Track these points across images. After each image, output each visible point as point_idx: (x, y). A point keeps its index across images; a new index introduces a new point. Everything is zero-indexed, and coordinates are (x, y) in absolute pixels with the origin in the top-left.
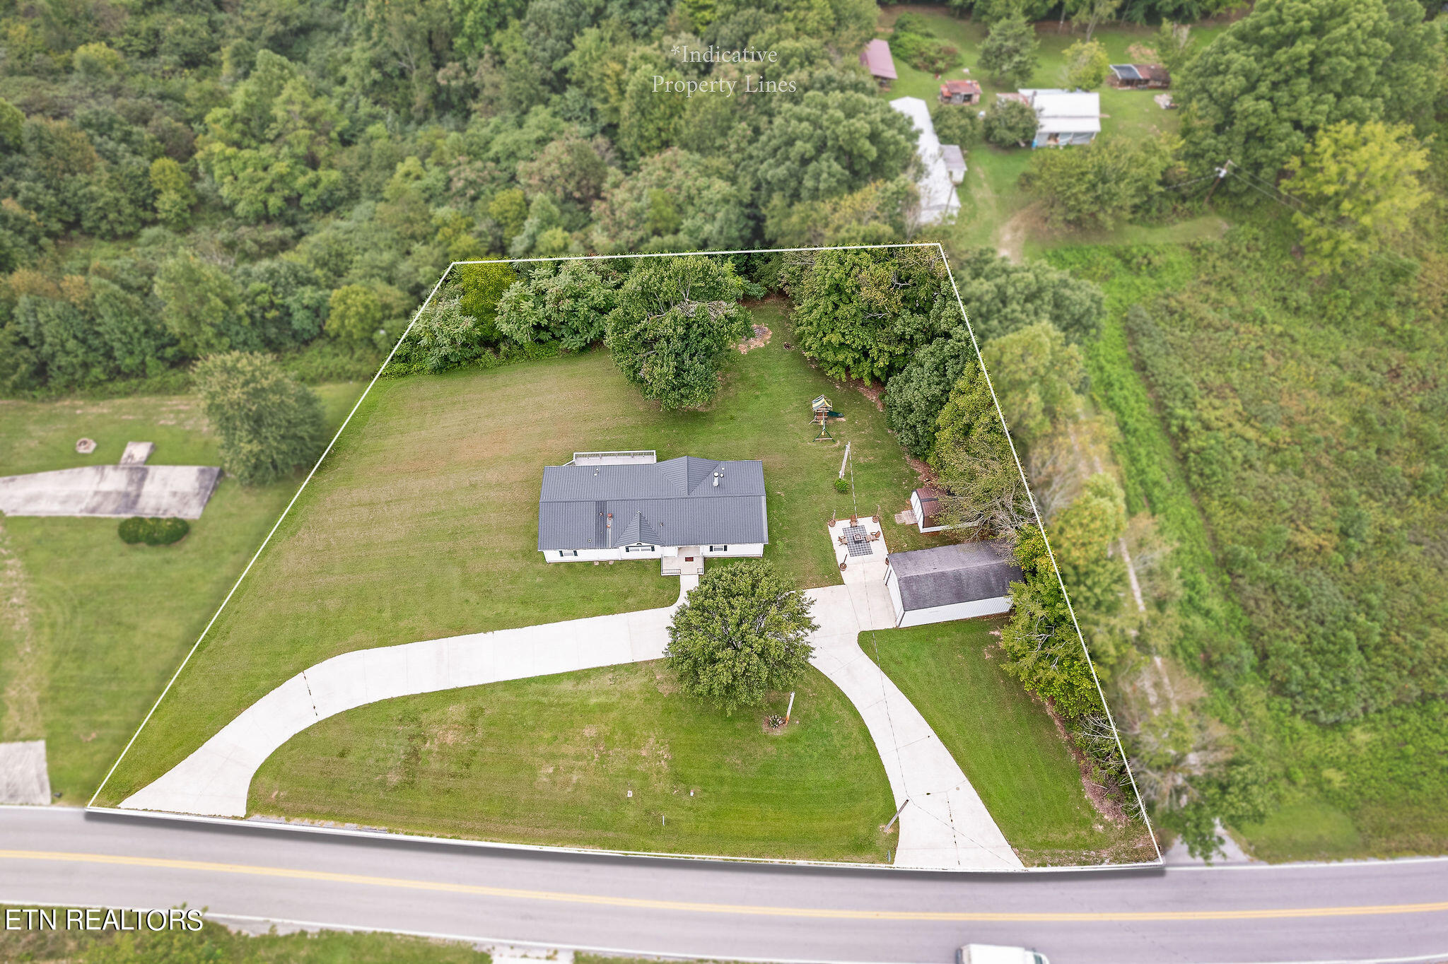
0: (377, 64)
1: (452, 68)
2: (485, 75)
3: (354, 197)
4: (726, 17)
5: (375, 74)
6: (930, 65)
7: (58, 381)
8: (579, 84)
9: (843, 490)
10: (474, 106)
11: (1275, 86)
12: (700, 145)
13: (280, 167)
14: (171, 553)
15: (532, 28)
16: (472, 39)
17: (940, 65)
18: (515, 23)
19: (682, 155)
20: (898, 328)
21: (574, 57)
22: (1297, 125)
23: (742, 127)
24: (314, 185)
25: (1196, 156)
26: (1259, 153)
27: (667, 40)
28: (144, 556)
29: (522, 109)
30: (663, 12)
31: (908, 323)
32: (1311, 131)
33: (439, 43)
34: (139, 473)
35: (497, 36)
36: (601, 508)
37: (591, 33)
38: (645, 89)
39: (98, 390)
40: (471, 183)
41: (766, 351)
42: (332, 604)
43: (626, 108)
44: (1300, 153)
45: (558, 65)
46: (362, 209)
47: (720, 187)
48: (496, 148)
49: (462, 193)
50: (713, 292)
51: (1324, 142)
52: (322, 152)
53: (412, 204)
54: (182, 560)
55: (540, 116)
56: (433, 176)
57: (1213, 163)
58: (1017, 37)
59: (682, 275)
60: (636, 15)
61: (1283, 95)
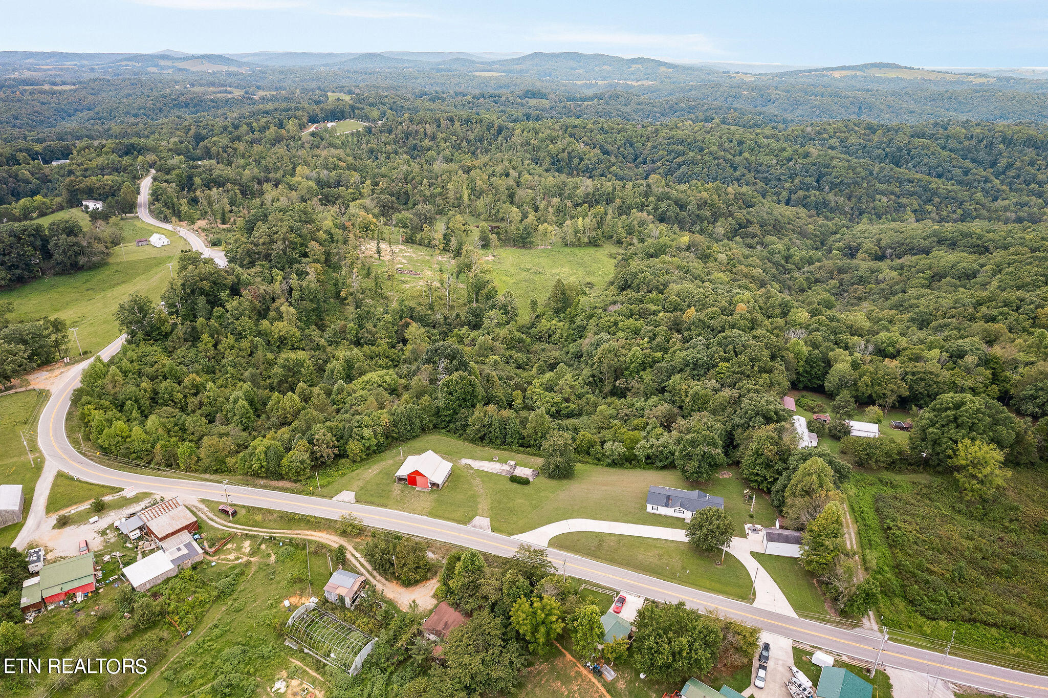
0: (593, 376)
1: (622, 380)
2: (634, 384)
3: (580, 414)
4: (729, 377)
5: (591, 379)
6: (811, 410)
7: (487, 440)
8: (670, 392)
9: (751, 516)
10: (628, 393)
11: (943, 426)
12: (714, 412)
13: (559, 400)
14: (525, 487)
15: (656, 372)
16: (631, 372)
17: (816, 410)
18: (649, 370)
19: (707, 414)
20: (777, 467)
21: (670, 382)
22: (951, 439)
23: (730, 409)
24: (567, 408)
25: (914, 448)
26: (938, 449)
27: (706, 381)
28: (515, 485)
29: (647, 397)
30: (705, 373)
31: (779, 466)
32: (956, 442)
33: (618, 372)
34: (514, 467)
35: (642, 373)
36: (668, 496)
37: (678, 376)
38: (696, 394)
39: (496, 447)
40: (626, 415)
41: (729, 479)
42: (576, 508)
43: (687, 400)
44: (952, 449)
45: (663, 385)
46: (584, 418)
47: (719, 425)
48: (636, 406)
49: (622, 418)
50: (714, 445)
51: (960, 445)
52: (572, 398)
53: (605, 418)
54: (526, 489)
55: (654, 400)
56: (613, 411)
57: (920, 451)
58: (847, 402)
59: (705, 437)
60: (695, 372)
61: (946, 429)
